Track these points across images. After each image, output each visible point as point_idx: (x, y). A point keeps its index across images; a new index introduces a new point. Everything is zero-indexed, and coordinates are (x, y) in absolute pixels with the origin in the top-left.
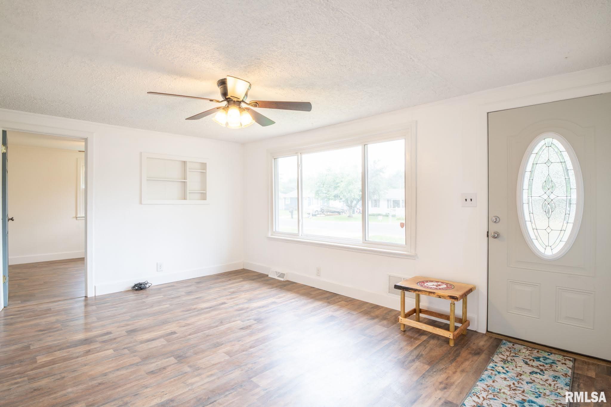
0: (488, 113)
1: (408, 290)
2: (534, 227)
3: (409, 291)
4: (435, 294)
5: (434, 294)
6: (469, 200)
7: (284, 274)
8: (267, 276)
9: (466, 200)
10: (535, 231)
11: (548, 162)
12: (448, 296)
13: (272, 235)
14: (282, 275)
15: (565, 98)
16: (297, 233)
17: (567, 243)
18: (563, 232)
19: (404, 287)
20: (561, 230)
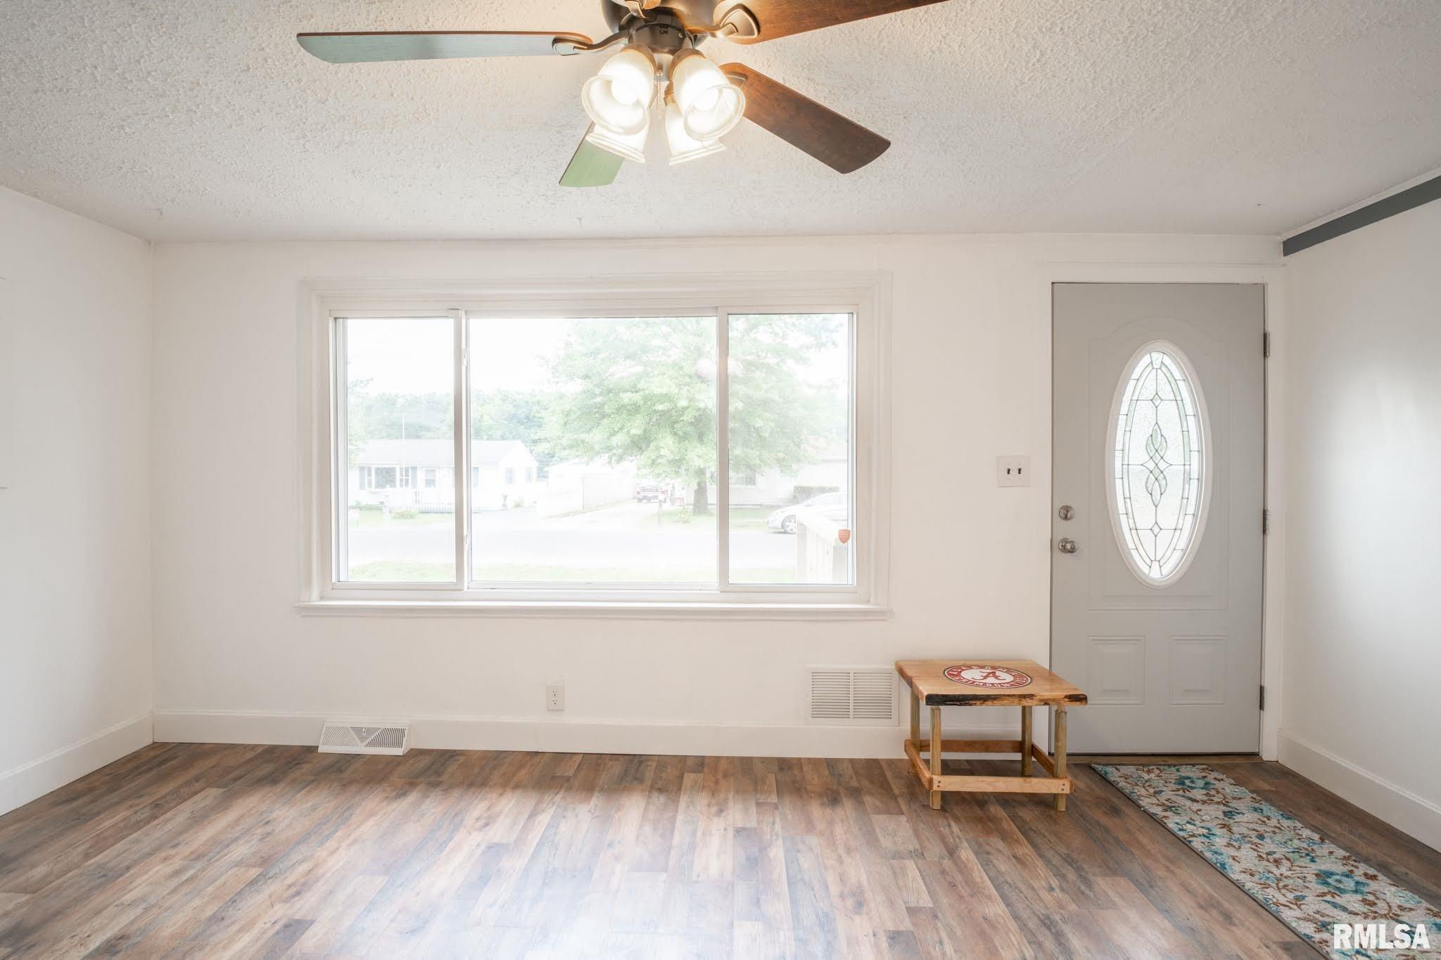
0: (1053, 283)
1: (967, 702)
2: (1132, 526)
3: (971, 705)
4: (1035, 698)
5: (1032, 699)
6: (1014, 472)
7: (403, 731)
8: (312, 749)
9: (1009, 471)
10: (1134, 532)
11: (1156, 398)
12: (1066, 697)
13: (322, 598)
14: (396, 736)
15: (1167, 280)
16: (454, 580)
17: (1184, 551)
18: (1178, 533)
19: (954, 696)
20: (1175, 529)
